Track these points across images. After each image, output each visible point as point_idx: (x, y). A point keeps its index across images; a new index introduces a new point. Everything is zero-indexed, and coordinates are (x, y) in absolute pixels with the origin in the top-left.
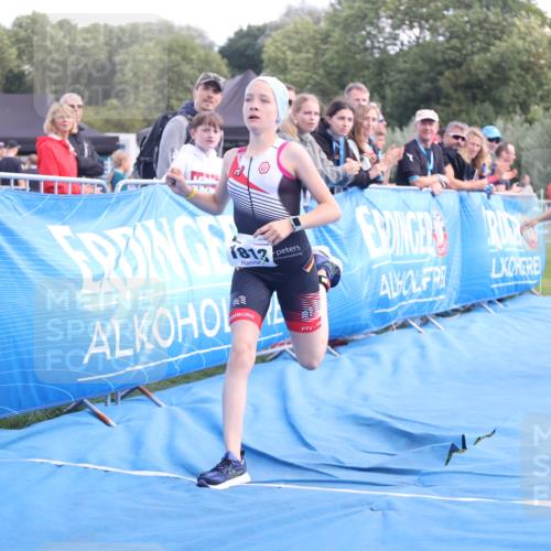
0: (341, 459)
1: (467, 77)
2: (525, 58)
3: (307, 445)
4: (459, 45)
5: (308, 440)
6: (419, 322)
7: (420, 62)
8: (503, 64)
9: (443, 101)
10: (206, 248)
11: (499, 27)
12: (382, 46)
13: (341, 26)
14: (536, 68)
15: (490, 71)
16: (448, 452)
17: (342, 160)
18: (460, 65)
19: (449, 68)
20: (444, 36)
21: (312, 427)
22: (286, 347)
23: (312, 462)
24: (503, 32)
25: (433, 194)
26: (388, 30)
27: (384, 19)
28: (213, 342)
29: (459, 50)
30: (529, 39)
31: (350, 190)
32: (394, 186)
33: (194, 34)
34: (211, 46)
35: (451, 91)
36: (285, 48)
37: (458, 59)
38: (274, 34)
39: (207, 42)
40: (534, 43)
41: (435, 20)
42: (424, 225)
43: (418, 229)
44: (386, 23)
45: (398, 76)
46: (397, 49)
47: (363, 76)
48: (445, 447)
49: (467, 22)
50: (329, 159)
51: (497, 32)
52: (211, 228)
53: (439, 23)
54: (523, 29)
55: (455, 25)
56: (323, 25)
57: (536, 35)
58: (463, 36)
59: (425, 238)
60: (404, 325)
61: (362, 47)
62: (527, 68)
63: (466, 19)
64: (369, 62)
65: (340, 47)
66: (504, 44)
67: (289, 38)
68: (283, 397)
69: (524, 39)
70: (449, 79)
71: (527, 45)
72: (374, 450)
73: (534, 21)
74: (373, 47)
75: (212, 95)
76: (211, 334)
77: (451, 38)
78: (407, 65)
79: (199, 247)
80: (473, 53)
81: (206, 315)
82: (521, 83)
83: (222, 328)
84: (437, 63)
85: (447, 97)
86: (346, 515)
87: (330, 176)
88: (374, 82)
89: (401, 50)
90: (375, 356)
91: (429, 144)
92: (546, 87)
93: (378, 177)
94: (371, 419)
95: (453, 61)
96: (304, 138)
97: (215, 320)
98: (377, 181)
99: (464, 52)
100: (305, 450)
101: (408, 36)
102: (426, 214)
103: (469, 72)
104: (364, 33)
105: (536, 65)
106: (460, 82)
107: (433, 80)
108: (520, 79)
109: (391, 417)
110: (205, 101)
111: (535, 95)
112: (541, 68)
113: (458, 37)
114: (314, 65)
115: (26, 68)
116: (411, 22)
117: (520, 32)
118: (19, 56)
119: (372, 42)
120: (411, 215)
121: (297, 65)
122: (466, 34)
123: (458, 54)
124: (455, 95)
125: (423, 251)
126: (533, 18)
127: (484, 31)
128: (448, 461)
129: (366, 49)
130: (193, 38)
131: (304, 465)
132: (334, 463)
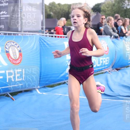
0: (120, 94)
3: (112, 91)
5: (113, 90)
12: (126, 6)
13: (117, 3)
21: (113, 87)
22: (107, 71)
26: (127, 3)
44: (127, 1)
46: (129, 7)
56: (113, 2)
61: (122, 7)
64: (123, 10)
65: (117, 7)
68: (107, 81)
74: (124, 7)
90: (126, 73)
94: (126, 86)
100: (112, 92)
104: (122, 4)
115: (51, 13)
118: (50, 11)
131: (112, 95)
132: (118, 95)
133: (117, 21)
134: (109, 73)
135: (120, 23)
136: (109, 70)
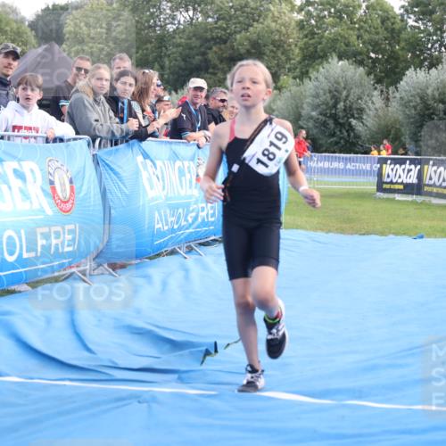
0: (117, 361)
1: (231, 52)
2: (277, 37)
3: (89, 350)
4: (224, 25)
5: (90, 346)
6: (185, 250)
7: (194, 39)
8: (259, 41)
9: (211, 70)
10: (10, 188)
11: (257, 12)
12: (163, 24)
13: (130, 7)
14: (285, 46)
15: (248, 47)
16: (202, 355)
17: (125, 118)
18: (225, 42)
19: (215, 44)
20: (213, 18)
21: (92, 334)
22: (73, 270)
23: (93, 363)
24: (259, 16)
25: (199, 147)
26: (168, 11)
27: (164, 3)
28: (12, 266)
29: (225, 30)
30: (279, 21)
31: (131, 142)
32: (168, 139)
33: (9, 10)
34: (22, 20)
35: (217, 62)
36: (82, 24)
37: (224, 37)
38: (74, 12)
39: (19, 18)
40: (283, 25)
41: (206, 5)
42: (189, 172)
43: (185, 175)
45: (174, 50)
46: (175, 27)
47: (147, 49)
48: (201, 351)
49: (231, 7)
50: (116, 116)
51: (255, 16)
52: (15, 171)
53: (209, 7)
54: (276, 14)
55: (222, 8)
57: (287, 18)
58: (228, 18)
59: (191, 182)
60: (173, 252)
61: (146, 24)
62: (278, 45)
63: (231, 4)
64: (152, 37)
65: (129, 24)
66: (261, 25)
67: (86, 16)
68: (71, 310)
69: (276, 21)
70: (216, 52)
71: (278, 26)
72: (145, 354)
73: (285, 7)
74: (156, 25)
75: (12, 62)
76: (11, 259)
77: (218, 19)
78: (183, 40)
79: (5, 187)
80: (235, 32)
81: (7, 243)
82: (274, 57)
83: (20, 255)
84: (207, 40)
85: (215, 67)
86: (118, 407)
87: (115, 131)
88: (155, 54)
89: (178, 28)
90: (148, 278)
91: (198, 106)
92: (292, 62)
93: (154, 132)
94: (141, 329)
95: (220, 38)
96: (97, 99)
97: (15, 247)
98: (153, 135)
99: (228, 31)
100: (86, 354)
101: (183, 17)
102: (191, 163)
103: (232, 48)
104: (148, 13)
105: (285, 43)
106: (224, 55)
107: (204, 54)
108: (272, 54)
109: (158, 327)
110: (6, 67)
111: (284, 68)
112: (290, 46)
113: (223, 19)
114: (106, 38)
116: (186, 6)
117: (273, 16)
119: (155, 22)
120: (178, 163)
121: (93, 38)
122: (231, 17)
123: (223, 33)
124: (220, 66)
125: (189, 192)
126: (283, 4)
127: (245, 14)
128: (202, 362)
129: (150, 27)
130: (7, 14)
131: (86, 367)
132: (110, 364)
133: (117, 80)
134: (84, 281)
135: (128, 87)
136: (82, 268)
